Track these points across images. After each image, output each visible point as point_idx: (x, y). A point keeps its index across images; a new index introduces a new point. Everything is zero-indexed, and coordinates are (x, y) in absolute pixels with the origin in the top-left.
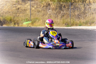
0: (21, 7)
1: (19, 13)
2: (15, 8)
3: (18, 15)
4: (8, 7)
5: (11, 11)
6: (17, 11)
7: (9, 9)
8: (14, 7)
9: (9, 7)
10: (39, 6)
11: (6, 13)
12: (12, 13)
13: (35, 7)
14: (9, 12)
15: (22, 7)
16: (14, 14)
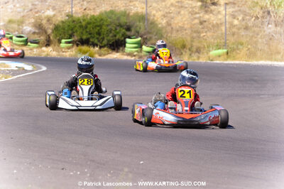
0: (209, 19)
1: (206, 32)
2: (197, 21)
3: (202, 35)
4: (182, 19)
5: (189, 26)
6: (200, 27)
7: (186, 22)
8: (195, 18)
9: (184, 19)
10: (248, 17)
11: (178, 31)
12: (192, 31)
13: (240, 18)
14: (185, 30)
15: (212, 19)
16: (195, 32)
